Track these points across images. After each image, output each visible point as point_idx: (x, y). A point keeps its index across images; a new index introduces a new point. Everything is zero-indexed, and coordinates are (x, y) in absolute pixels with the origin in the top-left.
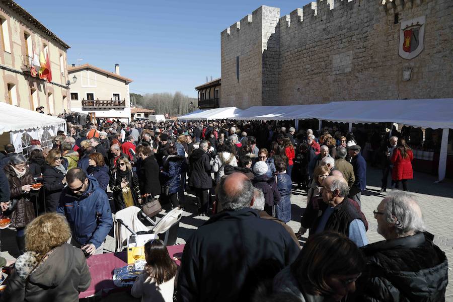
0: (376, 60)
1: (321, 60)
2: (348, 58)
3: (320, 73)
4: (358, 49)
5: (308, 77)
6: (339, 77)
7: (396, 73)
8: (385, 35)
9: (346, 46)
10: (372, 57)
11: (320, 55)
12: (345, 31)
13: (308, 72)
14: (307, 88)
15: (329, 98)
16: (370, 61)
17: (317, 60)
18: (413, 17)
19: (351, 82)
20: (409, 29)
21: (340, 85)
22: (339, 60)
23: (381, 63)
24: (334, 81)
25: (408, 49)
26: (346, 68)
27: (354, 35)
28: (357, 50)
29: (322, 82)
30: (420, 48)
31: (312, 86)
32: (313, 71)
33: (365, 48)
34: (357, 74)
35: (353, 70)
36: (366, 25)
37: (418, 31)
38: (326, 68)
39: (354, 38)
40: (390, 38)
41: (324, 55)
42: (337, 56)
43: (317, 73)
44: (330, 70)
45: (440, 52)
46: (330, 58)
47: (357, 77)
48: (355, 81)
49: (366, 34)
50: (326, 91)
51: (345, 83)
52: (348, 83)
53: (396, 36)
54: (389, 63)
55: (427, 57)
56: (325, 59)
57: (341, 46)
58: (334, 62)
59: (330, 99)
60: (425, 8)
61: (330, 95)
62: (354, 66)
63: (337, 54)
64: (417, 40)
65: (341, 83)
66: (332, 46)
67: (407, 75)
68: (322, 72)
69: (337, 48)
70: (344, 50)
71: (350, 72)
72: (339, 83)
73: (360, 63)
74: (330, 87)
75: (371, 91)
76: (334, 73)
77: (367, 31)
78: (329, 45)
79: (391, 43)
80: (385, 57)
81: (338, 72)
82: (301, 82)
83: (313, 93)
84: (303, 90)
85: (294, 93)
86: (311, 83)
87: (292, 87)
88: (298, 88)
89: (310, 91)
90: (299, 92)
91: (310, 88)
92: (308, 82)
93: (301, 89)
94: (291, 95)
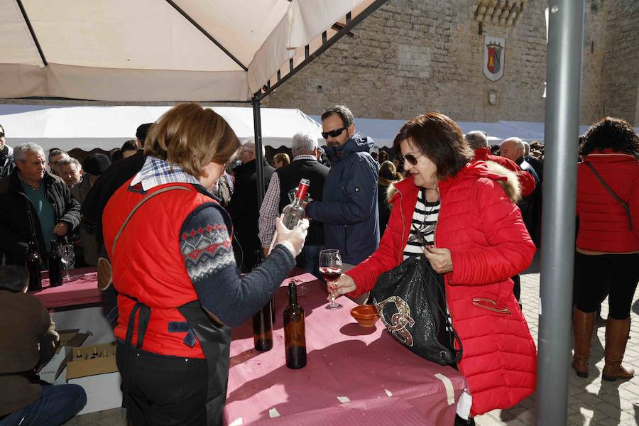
0: (460, 71)
1: (374, 43)
2: (423, 56)
3: (373, 67)
4: (438, 48)
5: (346, 68)
6: (410, 82)
7: (482, 93)
8: (469, 43)
9: (419, 38)
10: (455, 65)
11: (371, 33)
12: (416, 12)
13: (346, 57)
14: (344, 90)
15: (393, 115)
16: (453, 71)
17: (365, 42)
18: (495, 35)
19: (429, 93)
20: (492, 47)
21: (413, 95)
22: (408, 56)
23: (466, 78)
24: (402, 87)
25: (492, 70)
26: (422, 71)
27: (432, 26)
28: (436, 49)
29: (378, 84)
30: (501, 73)
31: (356, 87)
32: (356, 58)
33: (447, 50)
34: (438, 85)
35: (432, 77)
36: (448, 18)
37: (500, 52)
38: (385, 62)
39: (432, 30)
40: (475, 49)
41: (380, 36)
42: (406, 48)
43: (367, 66)
44: (393, 67)
45: (515, 81)
46: (392, 47)
47: (437, 88)
48: (435, 93)
49: (446, 32)
50: (386, 101)
51: (420, 94)
52: (426, 94)
53: (480, 49)
54: (474, 80)
55: (506, 83)
56: (384, 45)
57: (413, 33)
58: (400, 55)
59: (395, 116)
60: (504, 31)
61: (395, 108)
62: (434, 71)
63: (405, 44)
64: (499, 62)
65: (415, 93)
66: (396, 27)
67: (493, 98)
68: (377, 67)
69: (406, 35)
70: (418, 42)
71: (428, 80)
72: (411, 92)
73: (442, 70)
74: (394, 96)
75: (456, 111)
76: (402, 74)
77: (449, 29)
78: (391, 23)
79: (476, 56)
80: (470, 71)
81: (408, 75)
82: (327, 74)
83: (359, 101)
84: (334, 91)
85: (309, 94)
86: (354, 82)
87: (299, 81)
88: (317, 84)
89: (352, 96)
90: (322, 94)
91: (351, 89)
92: (347, 78)
93: (328, 90)
94: (296, 97)
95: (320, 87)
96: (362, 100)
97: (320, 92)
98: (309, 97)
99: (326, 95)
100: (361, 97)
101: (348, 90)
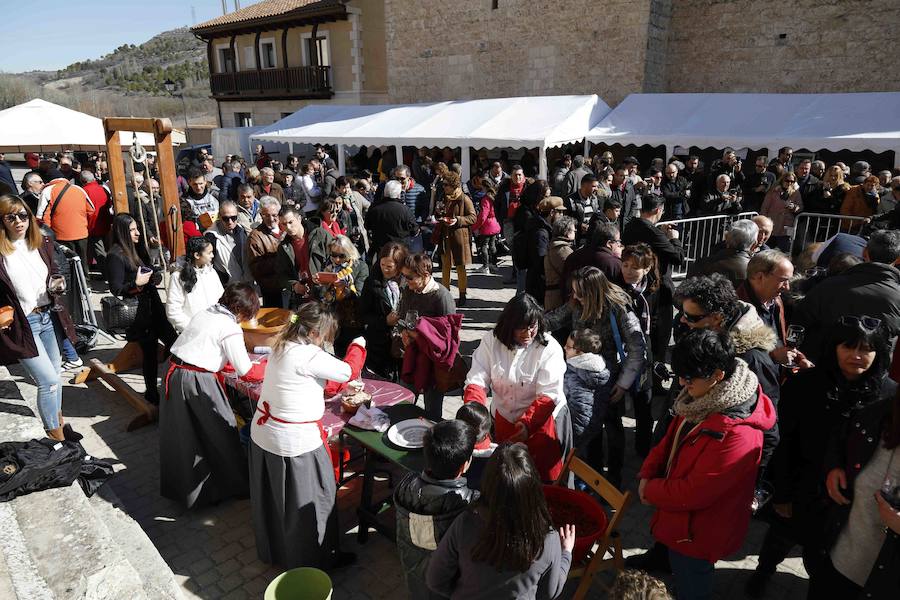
82: (799, 11)
83: (863, 52)
84: (810, 40)
85: (759, 50)
86: (859, 18)
87: (744, 31)
88: (777, 33)
89: (849, 44)
90: (784, 47)
91: (848, 31)
92: (841, 13)
93: (798, 39)
94: (735, 57)
95: (783, 36)
96: (872, 48)
97: (779, 44)
98: (757, 55)
99: (793, 47)
100: (869, 43)
101: (842, 35)
